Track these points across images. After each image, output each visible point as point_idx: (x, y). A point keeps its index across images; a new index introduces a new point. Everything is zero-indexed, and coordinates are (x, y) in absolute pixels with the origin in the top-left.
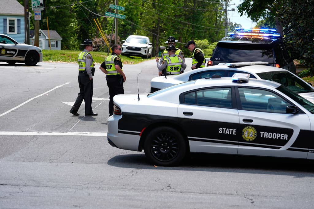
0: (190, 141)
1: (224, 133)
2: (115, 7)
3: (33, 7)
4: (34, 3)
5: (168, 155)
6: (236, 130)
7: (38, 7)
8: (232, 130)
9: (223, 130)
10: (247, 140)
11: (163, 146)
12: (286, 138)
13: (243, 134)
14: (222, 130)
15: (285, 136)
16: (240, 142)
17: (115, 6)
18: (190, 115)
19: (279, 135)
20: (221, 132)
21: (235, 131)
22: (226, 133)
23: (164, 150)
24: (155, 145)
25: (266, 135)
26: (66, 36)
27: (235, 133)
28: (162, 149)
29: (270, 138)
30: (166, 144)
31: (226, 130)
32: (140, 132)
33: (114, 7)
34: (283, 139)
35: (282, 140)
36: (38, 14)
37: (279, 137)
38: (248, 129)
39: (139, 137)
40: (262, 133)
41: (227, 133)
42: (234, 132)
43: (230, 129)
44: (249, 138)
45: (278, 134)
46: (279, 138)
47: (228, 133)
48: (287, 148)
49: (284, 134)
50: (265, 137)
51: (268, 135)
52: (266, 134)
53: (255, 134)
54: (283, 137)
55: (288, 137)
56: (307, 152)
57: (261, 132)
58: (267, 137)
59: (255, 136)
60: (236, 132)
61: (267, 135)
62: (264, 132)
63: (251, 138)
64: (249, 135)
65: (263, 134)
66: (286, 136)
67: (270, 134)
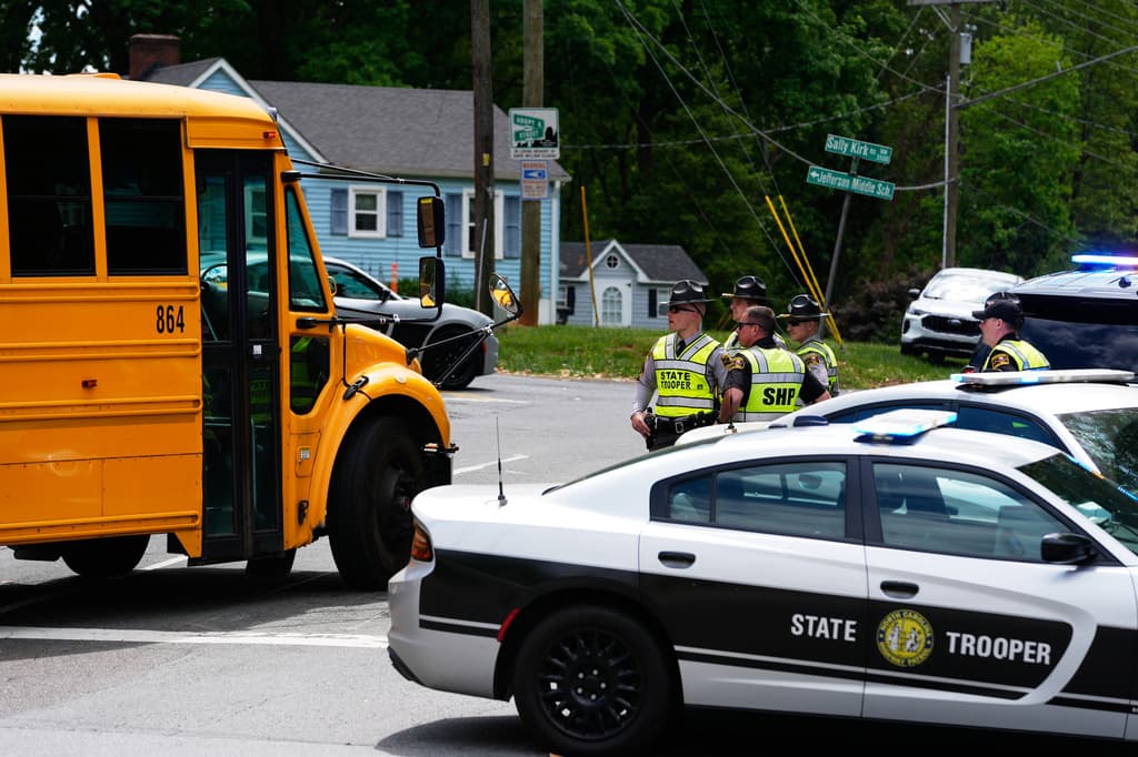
0: (682, 664)
1: (810, 633)
2: (850, 147)
3: (515, 144)
4: (520, 128)
5: (600, 716)
6: (854, 623)
7: (537, 144)
8: (841, 621)
9: (805, 624)
10: (897, 661)
11: (583, 679)
12: (1043, 658)
13: (882, 640)
14: (801, 623)
15: (1040, 649)
16: (870, 671)
17: (851, 143)
18: (684, 564)
19: (1016, 646)
20: (797, 629)
21: (852, 627)
22: (818, 635)
23: (586, 695)
24: (556, 677)
25: (969, 644)
26: (732, 270)
27: (851, 635)
28: (580, 691)
29: (983, 658)
30: (595, 672)
31: (816, 624)
32: (497, 627)
33: (846, 146)
34: (1032, 661)
35: (1029, 664)
36: (535, 174)
37: (1016, 654)
38: (900, 621)
39: (494, 645)
40: (953, 636)
41: (822, 635)
42: (848, 630)
43: (832, 620)
44: (905, 654)
45: (1013, 642)
46: (1019, 656)
47: (827, 636)
48: (1050, 698)
49: (1037, 642)
50: (963, 651)
51: (975, 645)
52: (969, 640)
53: (927, 639)
54: (1033, 652)
55: (1050, 654)
56: (1125, 715)
57: (948, 634)
58: (972, 653)
59: (927, 646)
60: (853, 631)
61: (971, 645)
62: (962, 633)
63: (914, 654)
64: (905, 644)
65: (959, 641)
66: (1044, 650)
67: (985, 642)
